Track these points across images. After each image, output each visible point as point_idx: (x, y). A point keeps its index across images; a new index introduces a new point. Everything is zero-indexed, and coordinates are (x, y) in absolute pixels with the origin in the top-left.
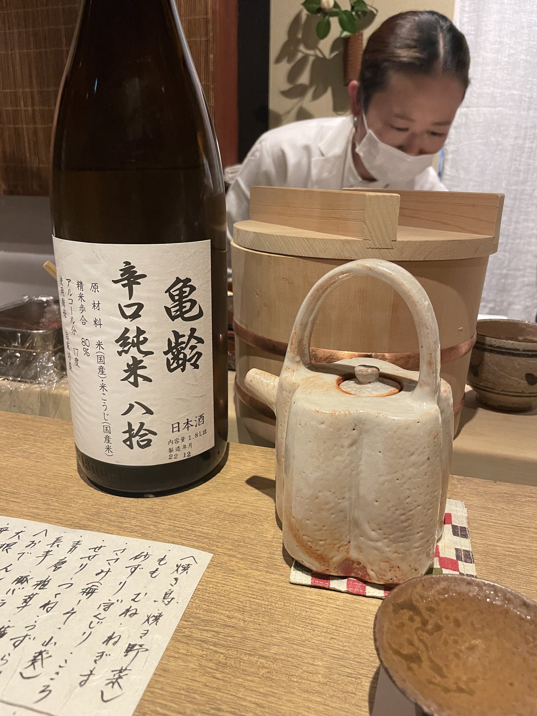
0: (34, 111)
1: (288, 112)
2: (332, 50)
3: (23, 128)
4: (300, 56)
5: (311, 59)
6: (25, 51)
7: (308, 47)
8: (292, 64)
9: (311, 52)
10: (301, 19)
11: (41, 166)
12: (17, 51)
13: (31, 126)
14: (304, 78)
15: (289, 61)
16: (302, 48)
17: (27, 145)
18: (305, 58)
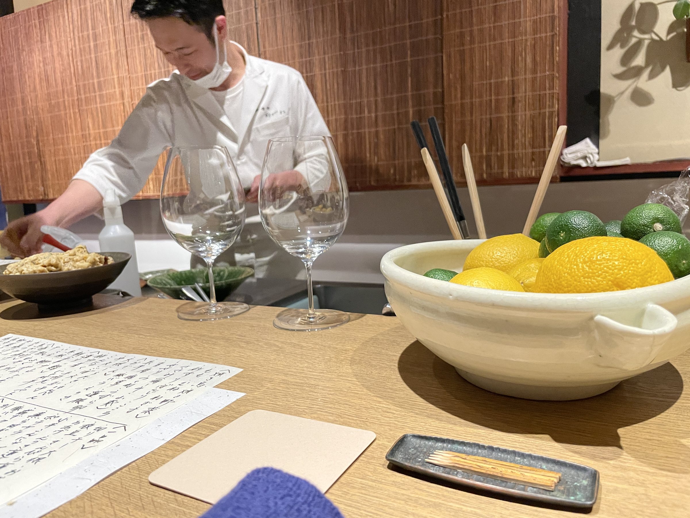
0: (376, 117)
1: (622, 93)
2: (669, 33)
3: (365, 132)
4: (634, 41)
5: (647, 42)
6: (372, 66)
7: (643, 32)
8: (626, 48)
9: (646, 36)
10: (635, 8)
11: (379, 163)
12: (364, 67)
13: (373, 130)
14: (640, 60)
15: (622, 47)
16: (636, 33)
17: (368, 146)
18: (640, 43)
